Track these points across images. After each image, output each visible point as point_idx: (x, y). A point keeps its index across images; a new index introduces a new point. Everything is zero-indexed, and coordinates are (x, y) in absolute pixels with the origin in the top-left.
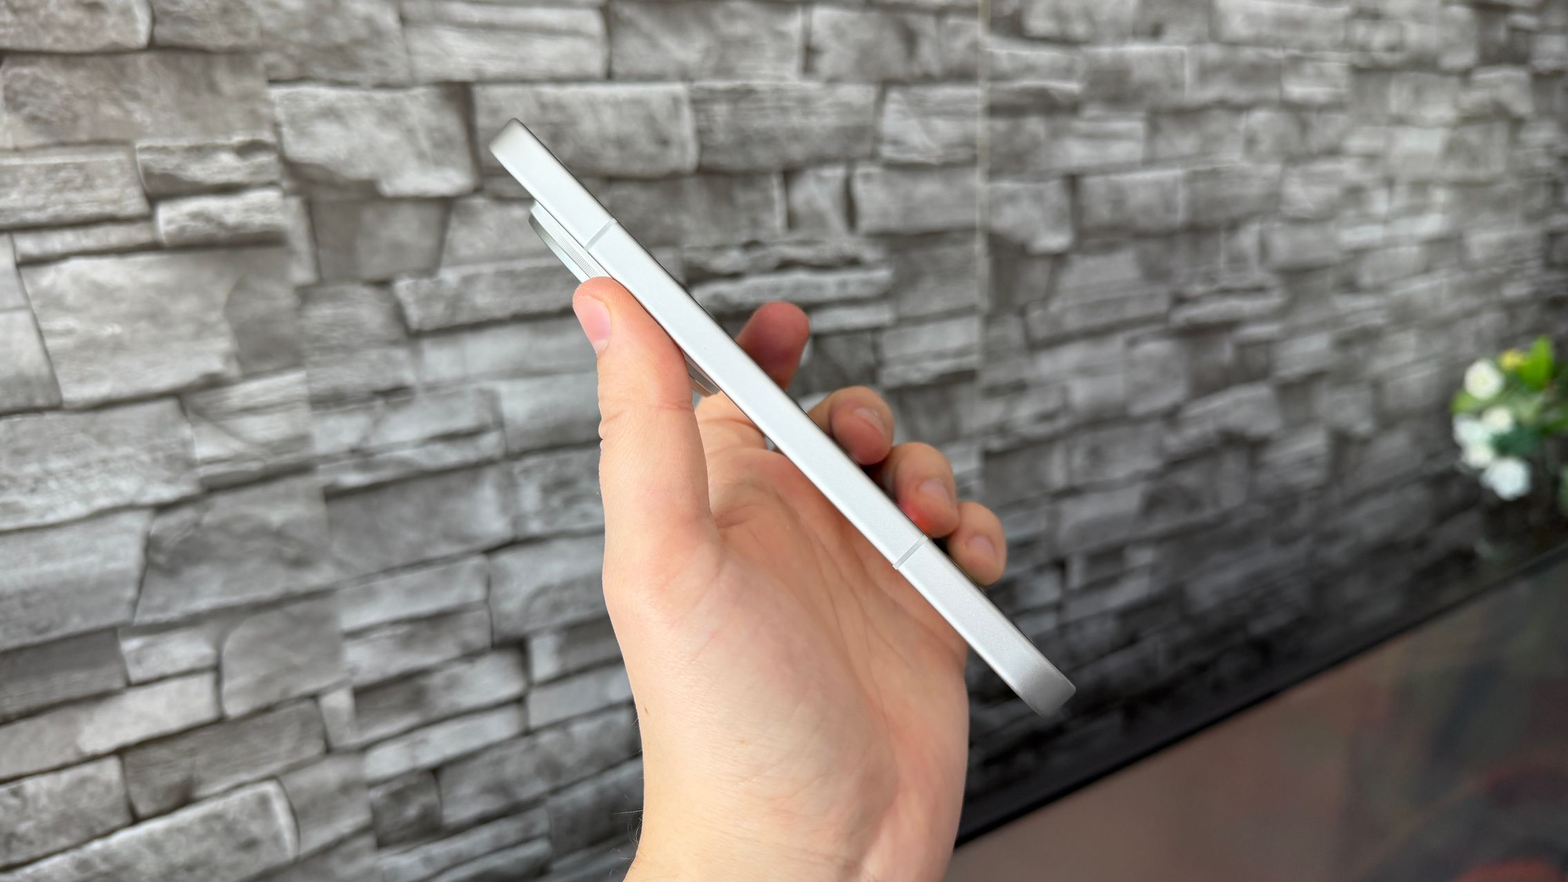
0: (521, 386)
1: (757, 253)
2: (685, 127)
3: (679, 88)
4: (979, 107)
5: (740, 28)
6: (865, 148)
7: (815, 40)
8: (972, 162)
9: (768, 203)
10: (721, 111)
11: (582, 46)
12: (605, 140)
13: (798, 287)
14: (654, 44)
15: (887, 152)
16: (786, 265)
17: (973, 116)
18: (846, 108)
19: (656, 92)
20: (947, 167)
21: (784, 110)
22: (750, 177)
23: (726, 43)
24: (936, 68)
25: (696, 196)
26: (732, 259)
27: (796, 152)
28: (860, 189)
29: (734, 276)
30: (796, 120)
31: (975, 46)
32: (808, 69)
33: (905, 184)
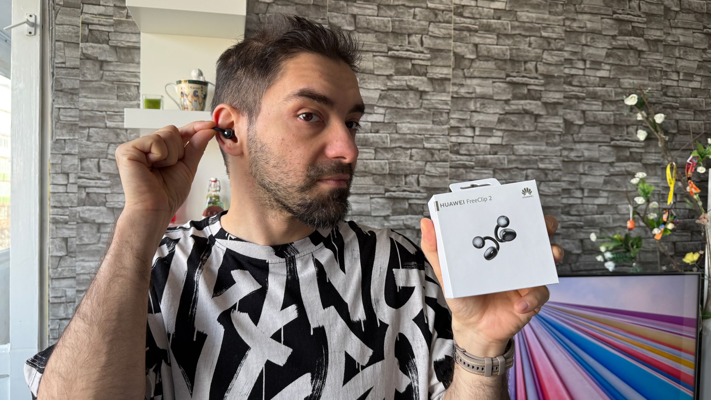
0: (355, 204)
1: (399, 188)
2: (387, 167)
3: (387, 161)
4: (448, 166)
5: (398, 152)
6: (423, 172)
7: (412, 154)
8: (447, 176)
9: (402, 180)
10: (394, 165)
11: (371, 154)
12: (373, 168)
13: (406, 195)
14: (383, 154)
15: (427, 173)
16: (404, 191)
17: (447, 168)
18: (419, 165)
19: (382, 162)
20: (440, 177)
21: (406, 165)
22: (398, 176)
23: (396, 154)
24: (438, 159)
25: (388, 178)
26: (394, 189)
27: (408, 172)
28: (420, 179)
29: (394, 191)
30: (408, 167)
31: (448, 156)
32: (411, 159)
33: (430, 179)
